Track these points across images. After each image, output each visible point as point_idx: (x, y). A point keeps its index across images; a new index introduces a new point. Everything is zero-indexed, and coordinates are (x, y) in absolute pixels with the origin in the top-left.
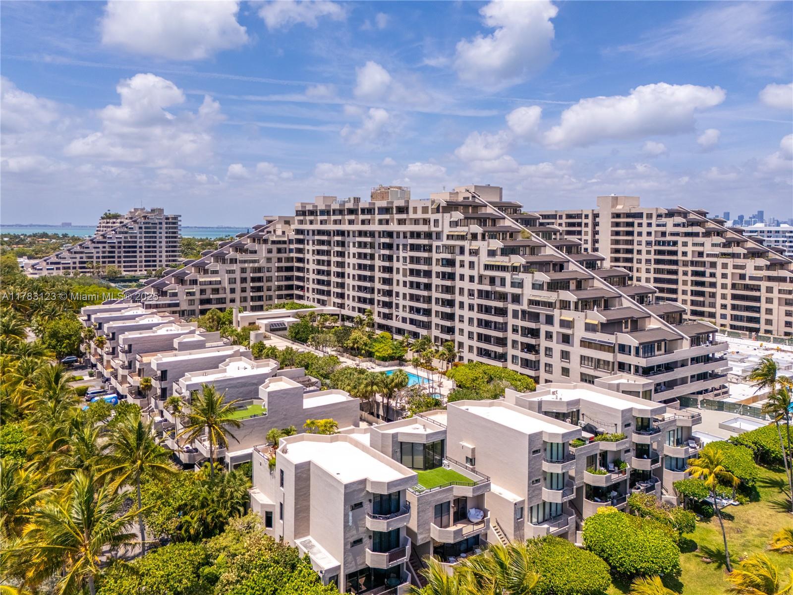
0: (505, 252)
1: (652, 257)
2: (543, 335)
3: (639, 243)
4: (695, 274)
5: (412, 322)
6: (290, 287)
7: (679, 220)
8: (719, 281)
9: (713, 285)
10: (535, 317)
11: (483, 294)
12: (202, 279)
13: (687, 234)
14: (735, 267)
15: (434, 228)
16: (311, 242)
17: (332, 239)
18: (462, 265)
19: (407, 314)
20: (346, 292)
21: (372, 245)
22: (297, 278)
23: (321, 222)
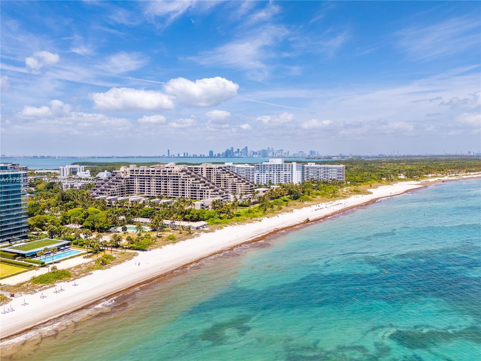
0: (196, 180)
1: (216, 178)
2: (204, 194)
3: (212, 175)
4: (224, 182)
5: (173, 195)
6: (129, 191)
7: (221, 170)
8: (229, 183)
9: (228, 184)
10: (202, 191)
11: (192, 188)
12: (111, 189)
13: (223, 173)
14: (232, 180)
15: (179, 176)
16: (137, 178)
17: (145, 178)
18: (186, 183)
19: (172, 194)
20: (151, 190)
21: (160, 179)
22: (131, 188)
23: (141, 173)
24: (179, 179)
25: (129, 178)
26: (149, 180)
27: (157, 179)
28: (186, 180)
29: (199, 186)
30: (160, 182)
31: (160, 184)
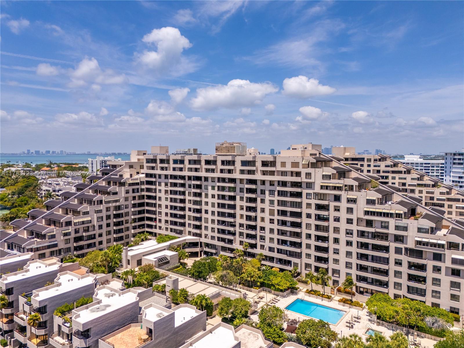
2: (429, 268)
5: (279, 251)
6: (142, 219)
7: (387, 163)
10: (419, 254)
12: (76, 220)
13: (395, 172)
14: (428, 192)
15: (303, 179)
16: (163, 184)
17: (188, 183)
18: (337, 209)
19: (275, 245)
20: (204, 224)
21: (234, 189)
22: (148, 212)
23: (174, 169)
24: (305, 192)
25: (142, 183)
26: (198, 191)
27: (223, 189)
28: (337, 198)
29: (405, 229)
30: (233, 198)
31: (233, 207)
